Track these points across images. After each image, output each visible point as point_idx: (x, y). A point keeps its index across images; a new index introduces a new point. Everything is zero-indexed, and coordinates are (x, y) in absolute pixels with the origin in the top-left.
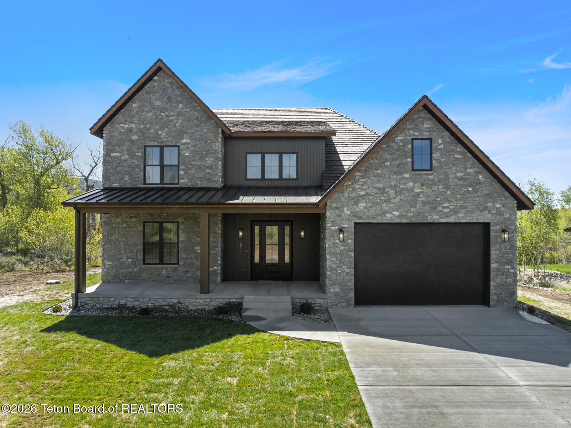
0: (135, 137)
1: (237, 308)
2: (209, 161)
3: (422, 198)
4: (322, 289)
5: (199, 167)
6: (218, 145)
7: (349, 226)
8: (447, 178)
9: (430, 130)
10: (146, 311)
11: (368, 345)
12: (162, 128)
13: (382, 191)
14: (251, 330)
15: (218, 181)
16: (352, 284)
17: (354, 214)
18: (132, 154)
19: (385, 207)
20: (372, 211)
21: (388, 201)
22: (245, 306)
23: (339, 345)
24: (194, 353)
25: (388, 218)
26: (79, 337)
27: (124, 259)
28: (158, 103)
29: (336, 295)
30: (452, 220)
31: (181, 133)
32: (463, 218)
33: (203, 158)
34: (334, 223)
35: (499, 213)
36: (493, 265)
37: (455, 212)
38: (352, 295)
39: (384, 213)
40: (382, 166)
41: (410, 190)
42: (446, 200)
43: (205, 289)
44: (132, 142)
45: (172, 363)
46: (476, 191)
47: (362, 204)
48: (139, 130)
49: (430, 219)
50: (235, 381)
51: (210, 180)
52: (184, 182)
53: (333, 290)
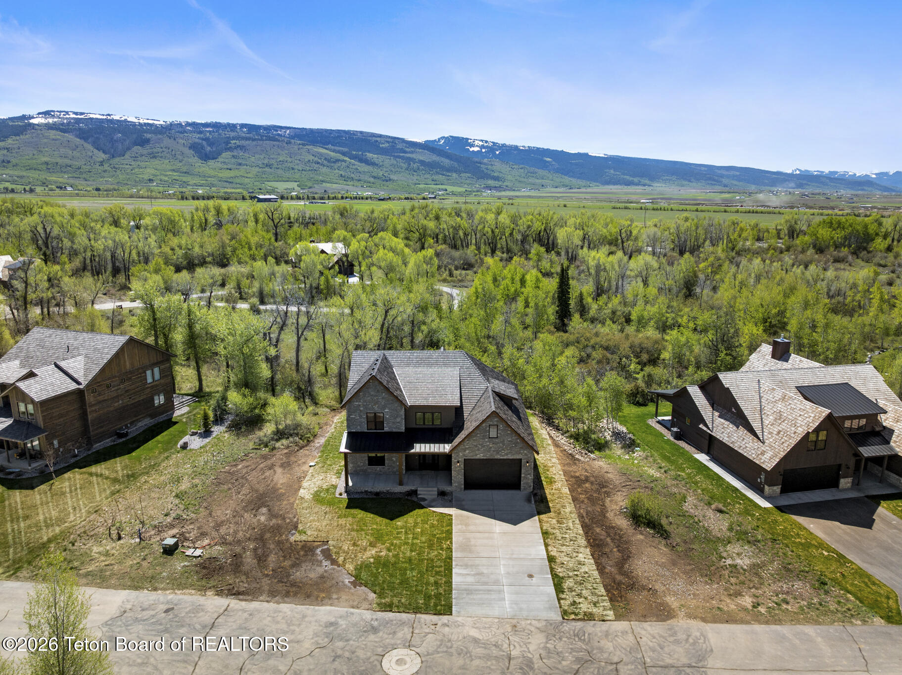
0: (362, 409)
1: (414, 492)
2: (398, 420)
3: (493, 449)
4: (451, 483)
5: (394, 423)
6: (402, 412)
7: (461, 460)
8: (504, 441)
9: (497, 421)
10: (377, 494)
11: (461, 516)
12: (375, 405)
13: (476, 446)
14: (422, 507)
15: (403, 429)
16: (463, 482)
17: (464, 455)
18: (361, 416)
19: (477, 452)
20: (471, 454)
21: (478, 450)
22: (418, 492)
23: (451, 515)
24: (405, 518)
25: (478, 457)
26: (363, 512)
27: (359, 463)
28: (372, 393)
29: (456, 486)
30: (505, 458)
31: (384, 407)
32: (510, 457)
33: (395, 418)
34: (455, 459)
35: (526, 454)
36: (523, 475)
37: (507, 454)
38: (463, 486)
39: (476, 455)
40: (476, 436)
41: (487, 446)
42: (503, 450)
43: (401, 484)
44: (361, 411)
45: (399, 523)
46: (516, 446)
47: (467, 451)
48: (364, 405)
49: (496, 457)
50: (419, 530)
51: (399, 429)
52: (386, 429)
53: (455, 484)
